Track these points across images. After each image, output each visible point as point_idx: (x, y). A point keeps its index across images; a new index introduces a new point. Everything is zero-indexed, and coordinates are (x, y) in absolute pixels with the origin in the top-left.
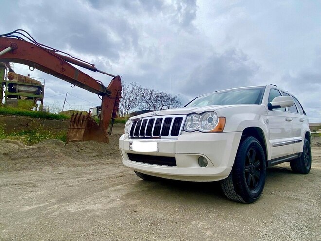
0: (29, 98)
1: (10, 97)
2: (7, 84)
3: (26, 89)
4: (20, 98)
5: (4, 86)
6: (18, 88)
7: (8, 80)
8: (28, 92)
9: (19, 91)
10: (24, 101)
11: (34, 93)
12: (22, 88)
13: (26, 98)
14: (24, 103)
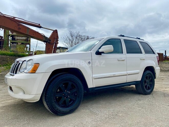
0: (22, 44)
1: (13, 43)
2: (10, 36)
3: (21, 38)
4: (18, 44)
5: (9, 37)
6: (16, 38)
7: (11, 33)
8: (21, 40)
9: (17, 39)
10: (19, 45)
11: (25, 40)
12: (18, 38)
13: (21, 43)
14: (19, 46)
